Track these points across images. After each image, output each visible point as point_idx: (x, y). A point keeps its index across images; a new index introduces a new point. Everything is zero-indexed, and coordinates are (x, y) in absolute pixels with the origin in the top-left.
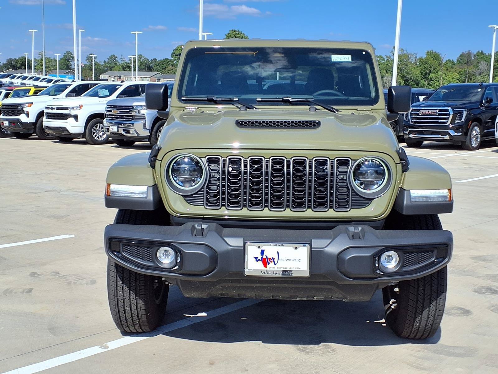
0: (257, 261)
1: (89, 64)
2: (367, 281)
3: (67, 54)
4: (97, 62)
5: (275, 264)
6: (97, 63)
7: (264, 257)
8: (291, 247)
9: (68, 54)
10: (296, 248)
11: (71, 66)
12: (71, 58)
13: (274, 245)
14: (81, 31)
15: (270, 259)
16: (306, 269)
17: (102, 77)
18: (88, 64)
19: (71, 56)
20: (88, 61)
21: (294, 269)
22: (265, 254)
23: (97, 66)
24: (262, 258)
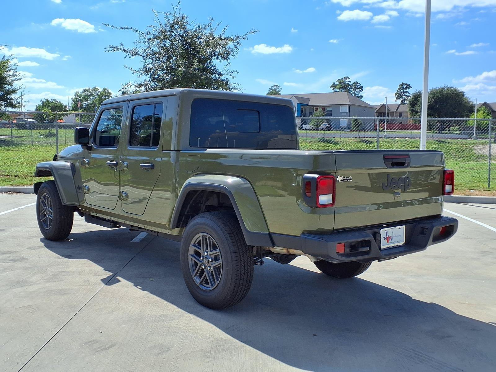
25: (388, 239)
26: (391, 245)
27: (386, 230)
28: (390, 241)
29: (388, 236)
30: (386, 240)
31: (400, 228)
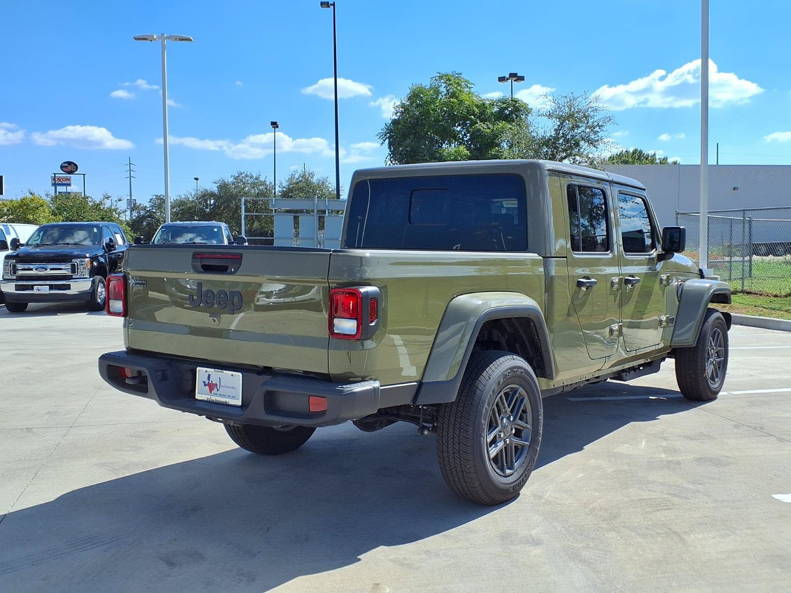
25: (211, 387)
26: (214, 398)
27: (206, 371)
28: (215, 391)
29: (210, 382)
30: (207, 387)
31: (232, 375)
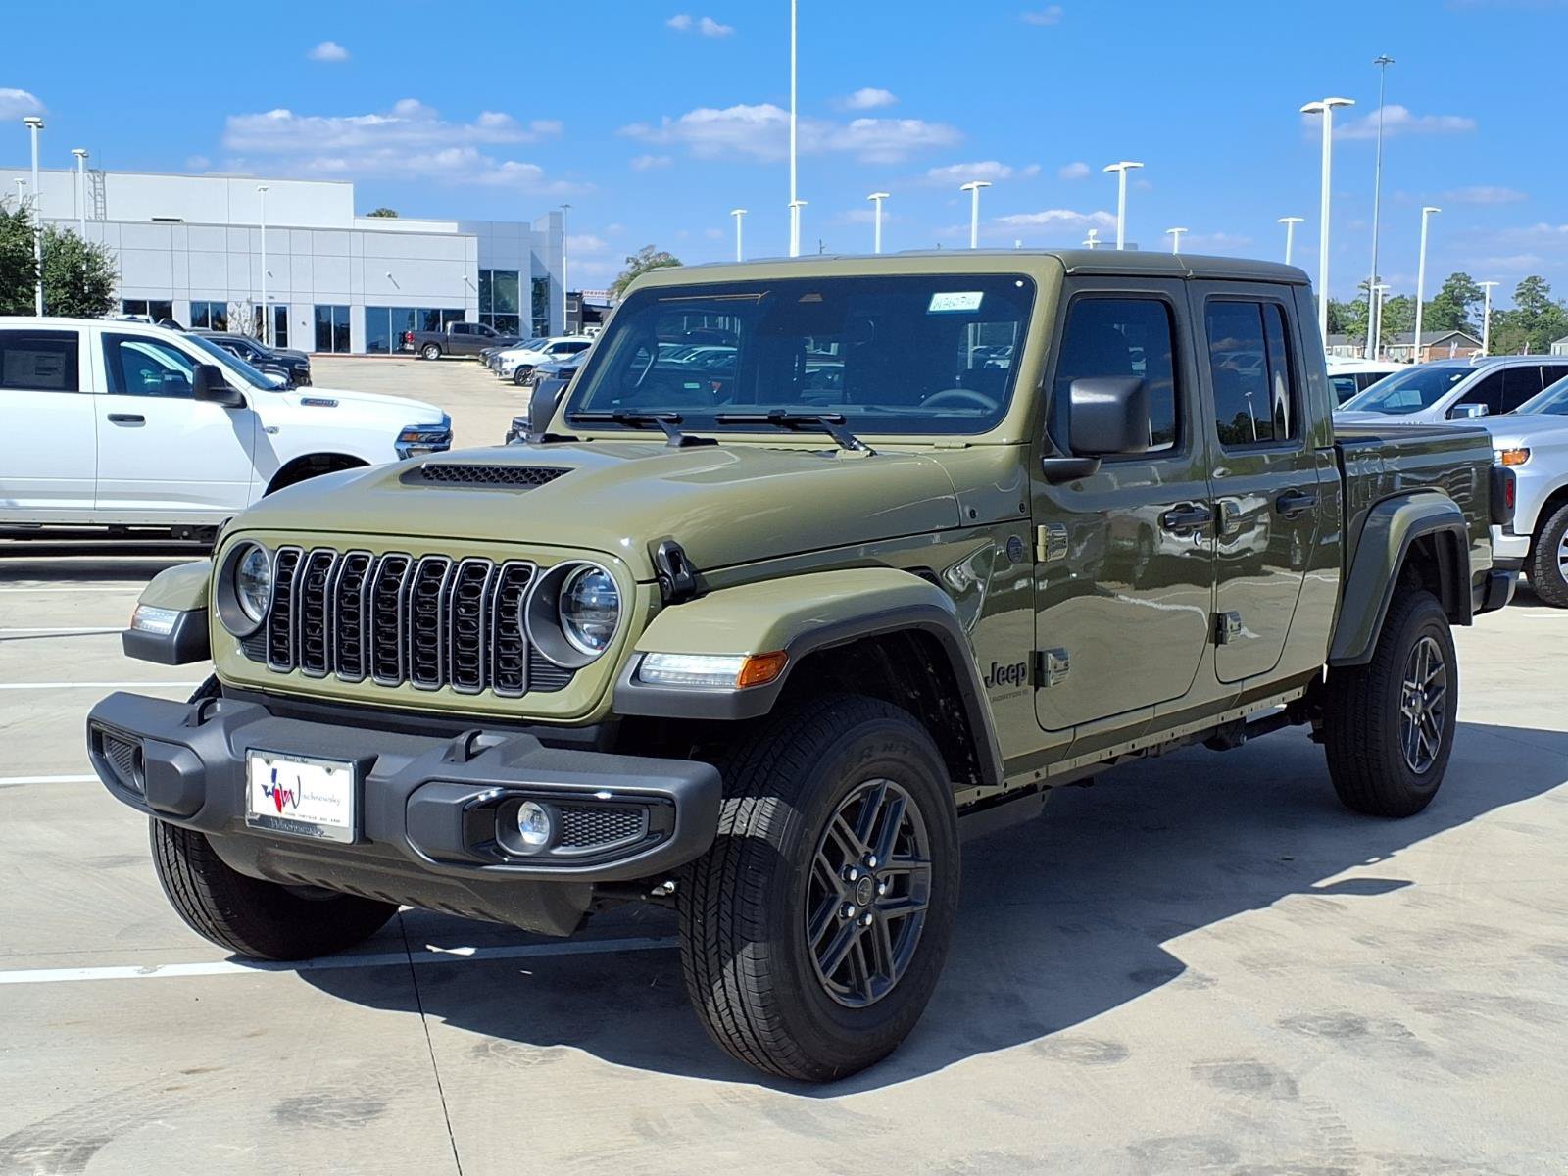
0: (267, 794)
1: (1525, 310)
2: (463, 870)
3: (1454, 282)
4: (1551, 301)
5: (295, 807)
6: (1550, 304)
7: (278, 787)
8: (321, 768)
9: (1459, 280)
10: (329, 771)
11: (1465, 317)
12: (1468, 295)
13: (291, 760)
14: (1428, 212)
15: (286, 792)
16: (347, 826)
17: (1558, 349)
18: (1521, 309)
19: (1468, 288)
20: (1520, 299)
21: (328, 823)
22: (278, 780)
23: (1550, 314)
24: (274, 788)
